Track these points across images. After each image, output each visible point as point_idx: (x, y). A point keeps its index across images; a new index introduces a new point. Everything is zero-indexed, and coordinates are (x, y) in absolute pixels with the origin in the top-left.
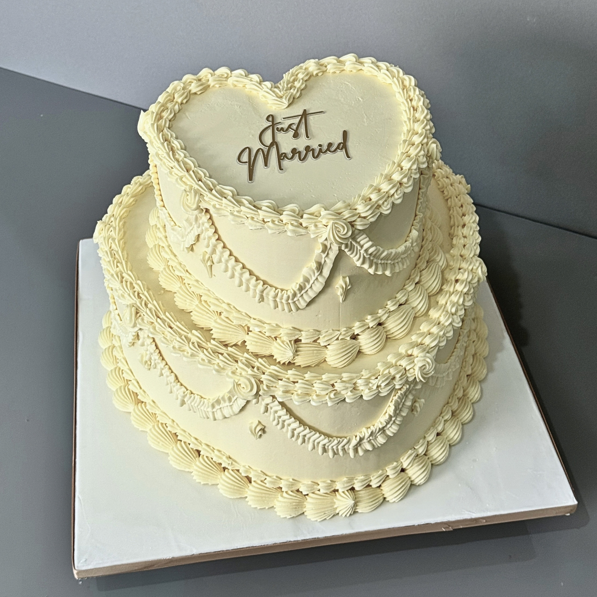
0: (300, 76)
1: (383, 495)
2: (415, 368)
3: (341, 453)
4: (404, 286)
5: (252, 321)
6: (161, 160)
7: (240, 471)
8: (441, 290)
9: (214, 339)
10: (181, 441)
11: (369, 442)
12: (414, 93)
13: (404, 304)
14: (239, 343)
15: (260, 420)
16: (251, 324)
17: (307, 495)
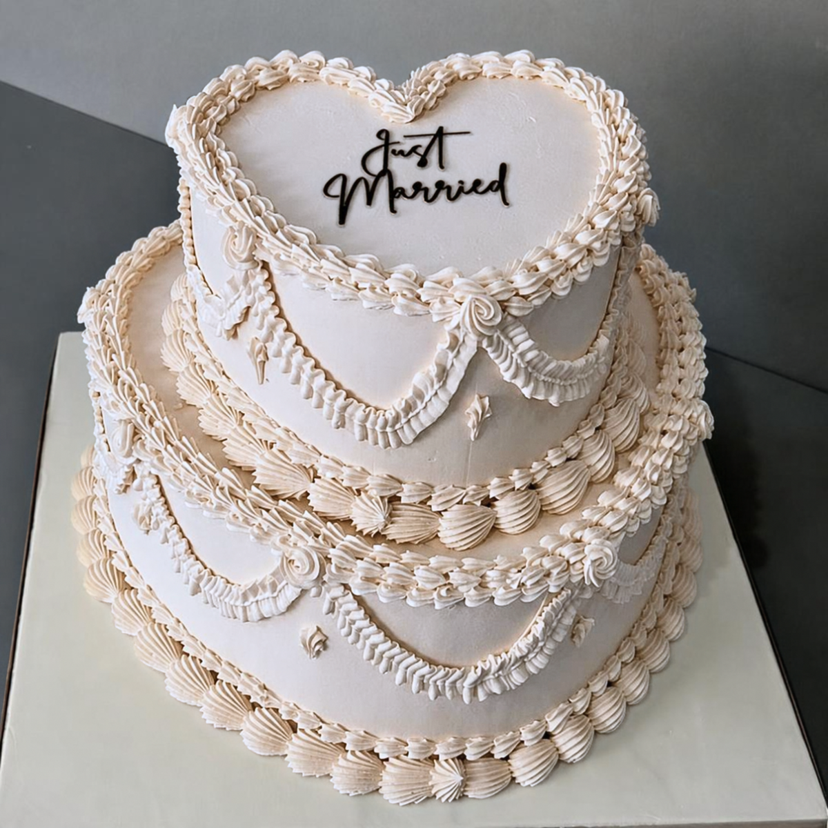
0: (438, 76)
1: (512, 773)
2: (583, 561)
3: (448, 694)
4: (578, 429)
5: (323, 460)
6: (198, 180)
7: (280, 711)
8: (637, 444)
9: (257, 486)
10: (188, 655)
11: (498, 679)
12: (623, 117)
13: (575, 459)
14: (298, 497)
15: (320, 626)
16: (321, 464)
17: (387, 760)
